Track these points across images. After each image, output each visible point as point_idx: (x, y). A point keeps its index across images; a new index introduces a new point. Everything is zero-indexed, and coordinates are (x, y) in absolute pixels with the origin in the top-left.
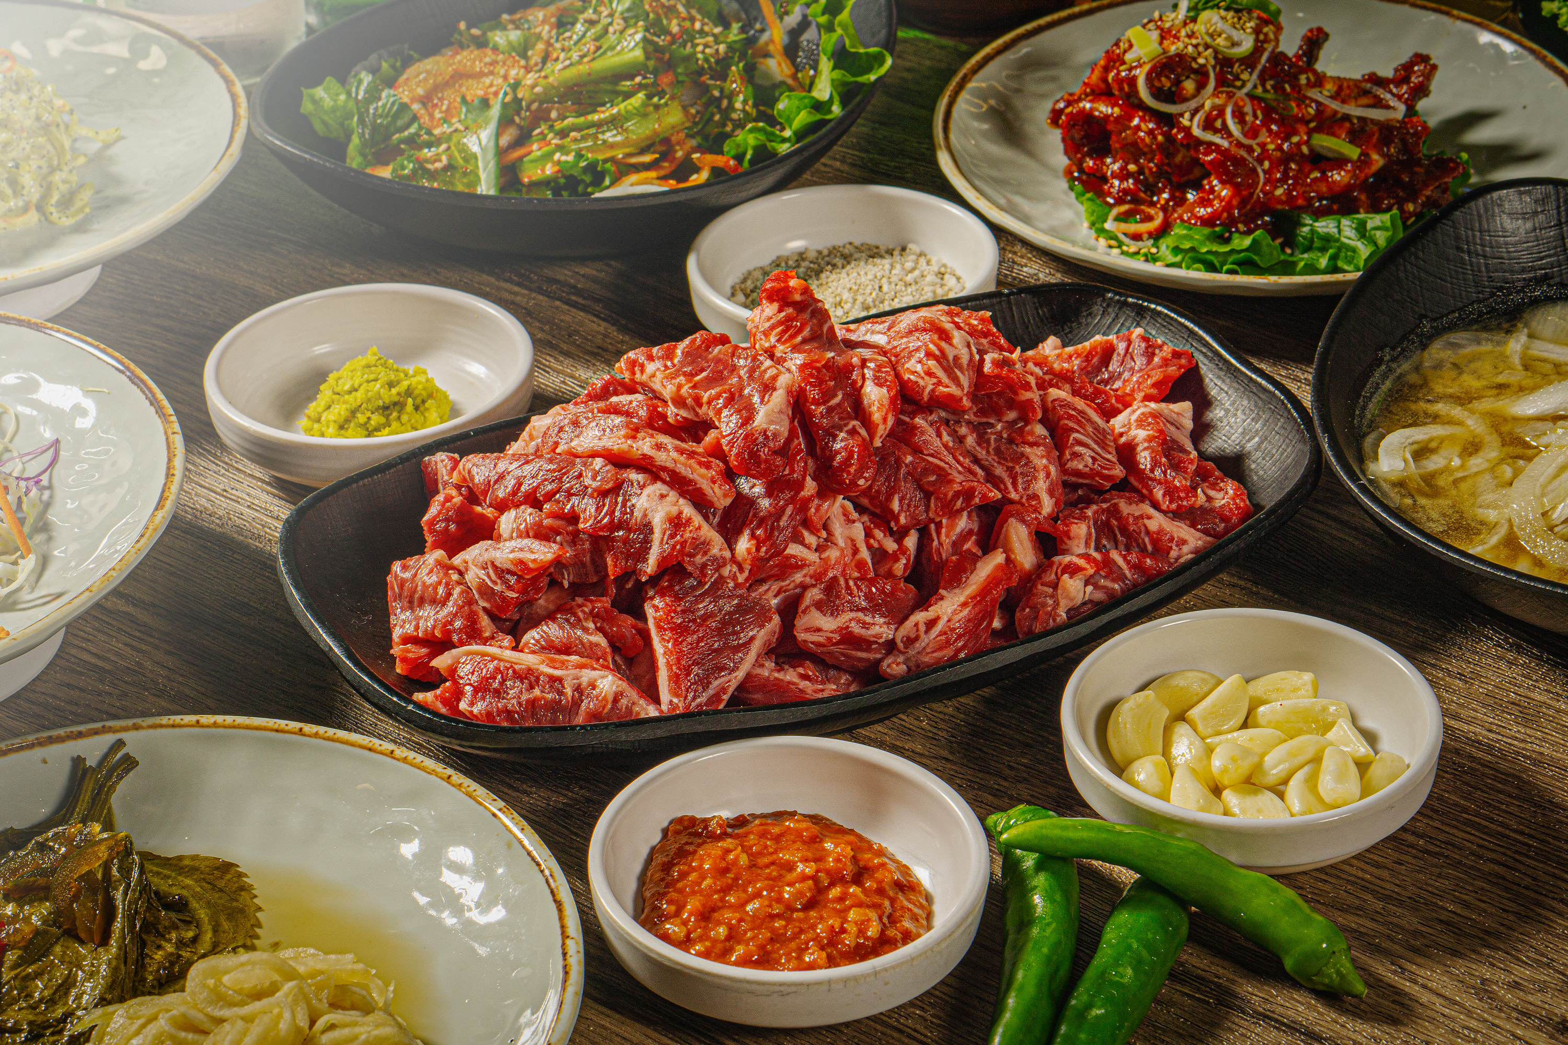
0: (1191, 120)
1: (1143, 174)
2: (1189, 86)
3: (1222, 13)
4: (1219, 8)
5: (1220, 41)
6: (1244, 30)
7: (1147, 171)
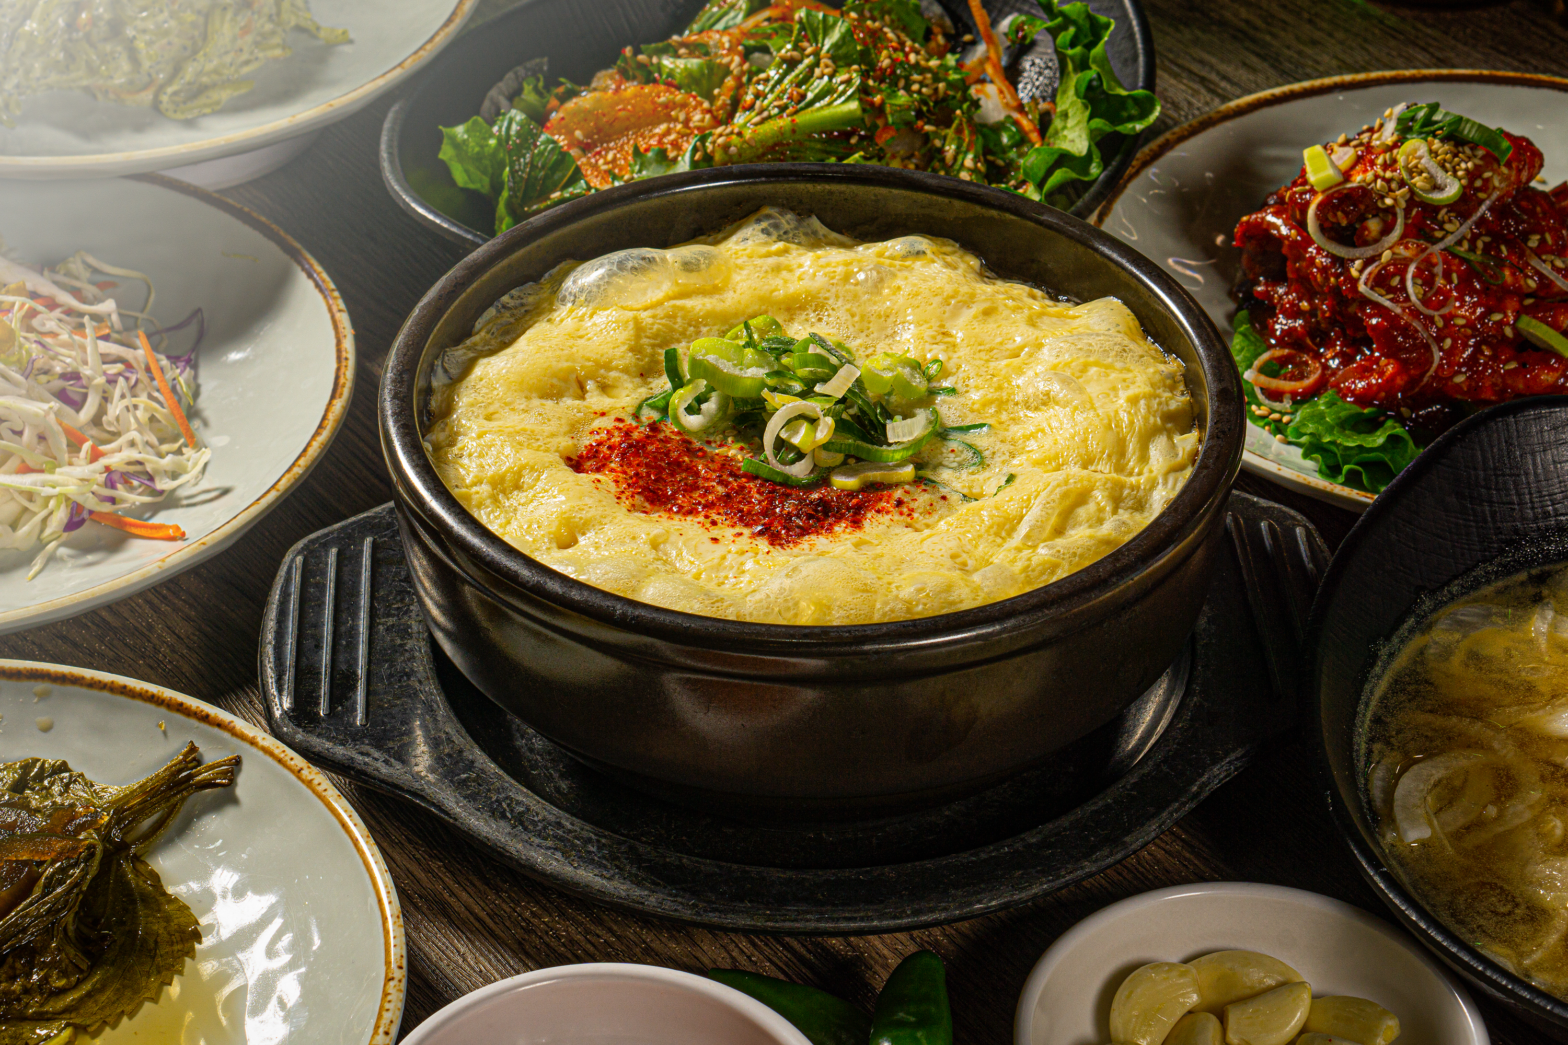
0: (1361, 271)
1: (1316, 316)
2: (1374, 225)
3: (1437, 144)
4: (1435, 136)
5: (1418, 181)
6: (1455, 172)
7: (1319, 313)
